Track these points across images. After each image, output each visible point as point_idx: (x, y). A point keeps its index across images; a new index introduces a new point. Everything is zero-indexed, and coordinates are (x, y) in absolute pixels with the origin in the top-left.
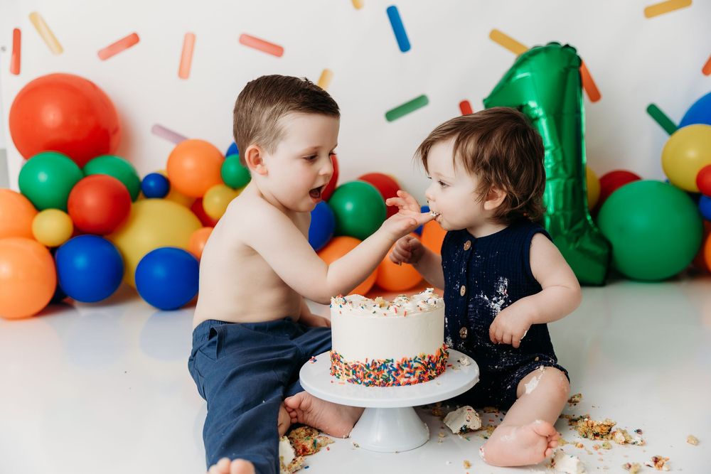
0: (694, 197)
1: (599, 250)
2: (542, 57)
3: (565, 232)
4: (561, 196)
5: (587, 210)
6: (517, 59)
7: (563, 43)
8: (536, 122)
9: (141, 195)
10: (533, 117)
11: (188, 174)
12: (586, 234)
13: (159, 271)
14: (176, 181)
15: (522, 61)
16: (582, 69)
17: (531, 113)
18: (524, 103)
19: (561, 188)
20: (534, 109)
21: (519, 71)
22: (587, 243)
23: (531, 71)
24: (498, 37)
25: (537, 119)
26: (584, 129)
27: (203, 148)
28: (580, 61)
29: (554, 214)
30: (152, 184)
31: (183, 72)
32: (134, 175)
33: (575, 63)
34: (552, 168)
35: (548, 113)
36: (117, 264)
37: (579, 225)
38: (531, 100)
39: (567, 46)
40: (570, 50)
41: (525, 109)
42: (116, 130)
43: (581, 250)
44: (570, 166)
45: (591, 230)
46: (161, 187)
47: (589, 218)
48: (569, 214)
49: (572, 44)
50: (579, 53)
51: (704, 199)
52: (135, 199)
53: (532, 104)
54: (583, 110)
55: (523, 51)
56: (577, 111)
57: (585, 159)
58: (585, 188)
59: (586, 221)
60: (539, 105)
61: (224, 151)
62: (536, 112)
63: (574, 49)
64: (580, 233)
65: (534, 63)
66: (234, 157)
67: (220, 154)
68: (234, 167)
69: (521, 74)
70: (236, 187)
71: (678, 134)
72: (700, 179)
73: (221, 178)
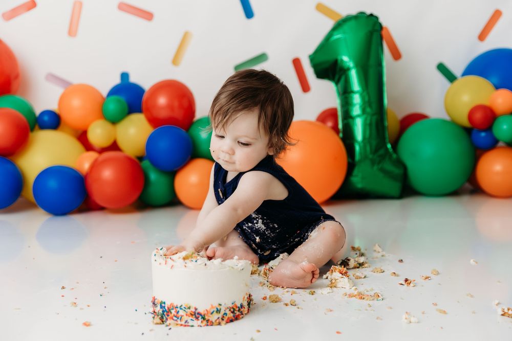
0: (468, 131)
1: (397, 171)
2: (352, 23)
3: (371, 156)
4: (368, 128)
5: (387, 140)
6: (334, 24)
7: (368, 12)
8: (347, 72)
9: (37, 127)
10: (345, 68)
11: (75, 111)
12: (387, 159)
13: (52, 184)
14: (66, 116)
15: (338, 26)
16: (384, 33)
17: (344, 65)
18: (339, 58)
19: (368, 122)
20: (346, 62)
21: (335, 33)
22: (388, 166)
23: (344, 33)
24: (321, 8)
25: (349, 69)
26: (385, 79)
27: (87, 91)
28: (381, 27)
29: (362, 142)
30: (46, 118)
31: (72, 31)
32: (31, 112)
33: (378, 27)
34: (360, 107)
35: (357, 65)
36: (18, 180)
37: (382, 152)
38: (345, 55)
39: (371, 15)
40: (373, 18)
41: (339, 62)
42: (17, 76)
43: (383, 171)
44: (374, 106)
45: (391, 156)
46: (53, 121)
47: (389, 146)
48: (374, 143)
49: (375, 13)
51: (475, 131)
52: (32, 130)
53: (345, 59)
54: (384, 64)
55: (338, 19)
56: (379, 64)
57: (386, 101)
58: (386, 124)
59: (387, 149)
60: (350, 59)
61: (105, 92)
62: (348, 64)
63: (377, 18)
64: (382, 158)
65: (346, 27)
66: (113, 98)
67: (102, 96)
68: (113, 106)
69: (337, 36)
70: (114, 122)
71: (456, 83)
72: (470, 117)
73: (102, 115)
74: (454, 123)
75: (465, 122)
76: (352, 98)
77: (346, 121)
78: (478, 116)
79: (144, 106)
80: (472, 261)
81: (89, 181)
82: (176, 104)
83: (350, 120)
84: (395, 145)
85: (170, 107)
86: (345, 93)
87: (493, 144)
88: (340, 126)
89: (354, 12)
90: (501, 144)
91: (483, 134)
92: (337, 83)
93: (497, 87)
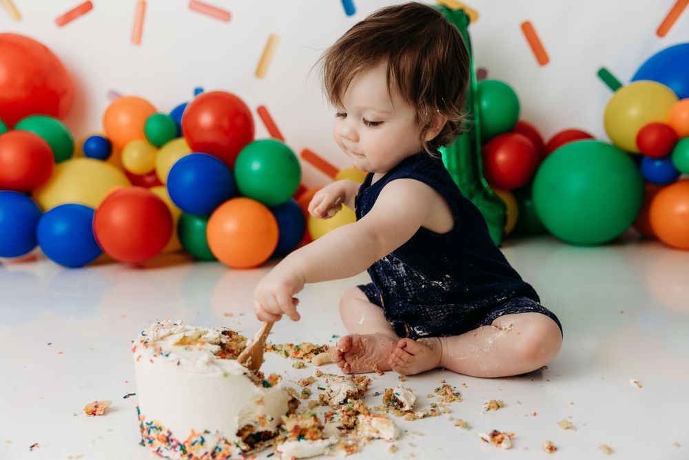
13: (60, 227)
30: (93, 145)
31: (137, 38)
51: (646, 159)
70: (158, 145)
71: (620, 92)
72: (640, 139)
73: (145, 135)
74: (616, 148)
75: (632, 145)
78: (652, 138)
79: (184, 129)
80: (632, 381)
87: (673, 177)
90: (683, 177)
91: (658, 164)
93: (681, 97)
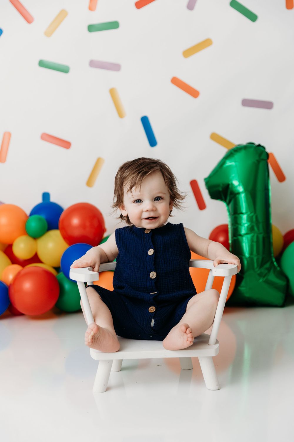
1: (281, 282)
2: (242, 153)
3: (257, 270)
4: (255, 244)
5: (272, 255)
6: (227, 152)
7: (257, 143)
8: (237, 196)
10: (237, 192)
11: (2, 228)
12: (272, 271)
15: (229, 155)
17: (234, 189)
18: (230, 183)
19: (255, 240)
20: (237, 186)
21: (228, 161)
22: (272, 277)
23: (235, 162)
24: (215, 137)
25: (239, 193)
26: (270, 201)
27: (14, 210)
28: (268, 156)
29: (250, 257)
31: (2, 158)
33: (264, 156)
34: (248, 227)
35: (246, 190)
37: (268, 265)
38: (235, 180)
39: (259, 145)
40: (261, 148)
41: (230, 186)
43: (268, 282)
44: (261, 225)
45: (275, 268)
47: (274, 260)
48: (260, 258)
49: (262, 144)
50: (268, 150)
53: (236, 183)
54: (270, 187)
55: (231, 147)
57: (271, 221)
58: (272, 241)
60: (240, 184)
61: (28, 212)
62: (238, 189)
63: (264, 148)
64: (268, 271)
65: (239, 156)
66: (35, 217)
67: (26, 214)
68: (34, 224)
69: (228, 163)
70: (36, 237)
73: (25, 231)
76: (241, 217)
77: (235, 238)
79: (60, 225)
81: (12, 291)
82: (88, 224)
83: (240, 237)
84: (279, 258)
85: (83, 226)
86: (235, 213)
88: (230, 242)
89: (244, 142)
92: (228, 204)
